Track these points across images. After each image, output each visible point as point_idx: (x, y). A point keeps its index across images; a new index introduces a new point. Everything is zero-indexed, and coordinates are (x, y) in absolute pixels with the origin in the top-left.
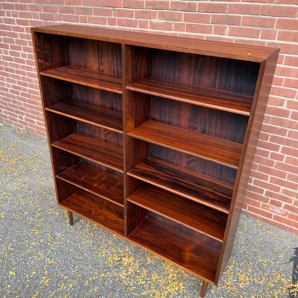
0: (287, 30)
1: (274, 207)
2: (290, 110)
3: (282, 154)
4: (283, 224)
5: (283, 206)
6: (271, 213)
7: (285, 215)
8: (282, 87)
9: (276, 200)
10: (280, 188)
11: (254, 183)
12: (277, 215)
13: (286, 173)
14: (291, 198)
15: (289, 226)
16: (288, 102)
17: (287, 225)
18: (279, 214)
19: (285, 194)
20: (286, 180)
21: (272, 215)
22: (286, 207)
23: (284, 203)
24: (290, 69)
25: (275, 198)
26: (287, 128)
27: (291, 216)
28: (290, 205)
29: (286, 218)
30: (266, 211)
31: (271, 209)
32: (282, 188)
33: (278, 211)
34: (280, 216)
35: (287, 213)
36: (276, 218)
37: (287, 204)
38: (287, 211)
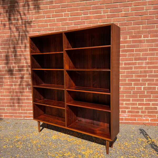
1: (123, 114)
4: (129, 121)
5: (127, 112)
6: (123, 117)
7: (129, 116)
9: (123, 110)
10: (123, 103)
12: (126, 118)
13: (124, 95)
14: (129, 106)
15: (132, 122)
17: (131, 122)
18: (126, 117)
19: (126, 105)
20: (125, 98)
21: (123, 118)
22: (129, 112)
23: (127, 110)
25: (123, 109)
27: (132, 116)
28: (129, 110)
29: (130, 118)
30: (120, 117)
31: (122, 115)
32: (124, 102)
33: (125, 115)
34: (127, 118)
36: (126, 119)
37: (128, 110)
38: (129, 114)
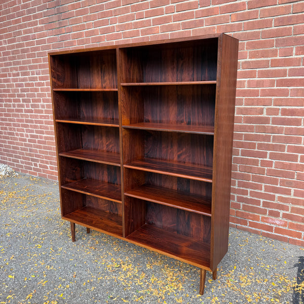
0: (255, 50)
1: (273, 218)
2: (270, 116)
3: (271, 160)
4: (285, 236)
5: (281, 215)
6: (272, 225)
7: (285, 226)
8: (259, 97)
9: (274, 210)
10: (274, 196)
11: (251, 195)
12: (278, 227)
13: (278, 179)
14: (287, 205)
15: (291, 238)
16: (267, 109)
17: (289, 237)
18: (279, 225)
19: (281, 201)
20: (278, 186)
21: (272, 227)
22: (285, 216)
23: (282, 212)
24: (263, 81)
25: (272, 208)
26: (271, 134)
27: (291, 226)
28: (287, 212)
29: (287, 228)
30: (266, 224)
31: (270, 221)
32: (277, 195)
33: (278, 222)
34: (280, 227)
35: (287, 222)
36: (278, 230)
37: (285, 212)
38: (286, 220)
